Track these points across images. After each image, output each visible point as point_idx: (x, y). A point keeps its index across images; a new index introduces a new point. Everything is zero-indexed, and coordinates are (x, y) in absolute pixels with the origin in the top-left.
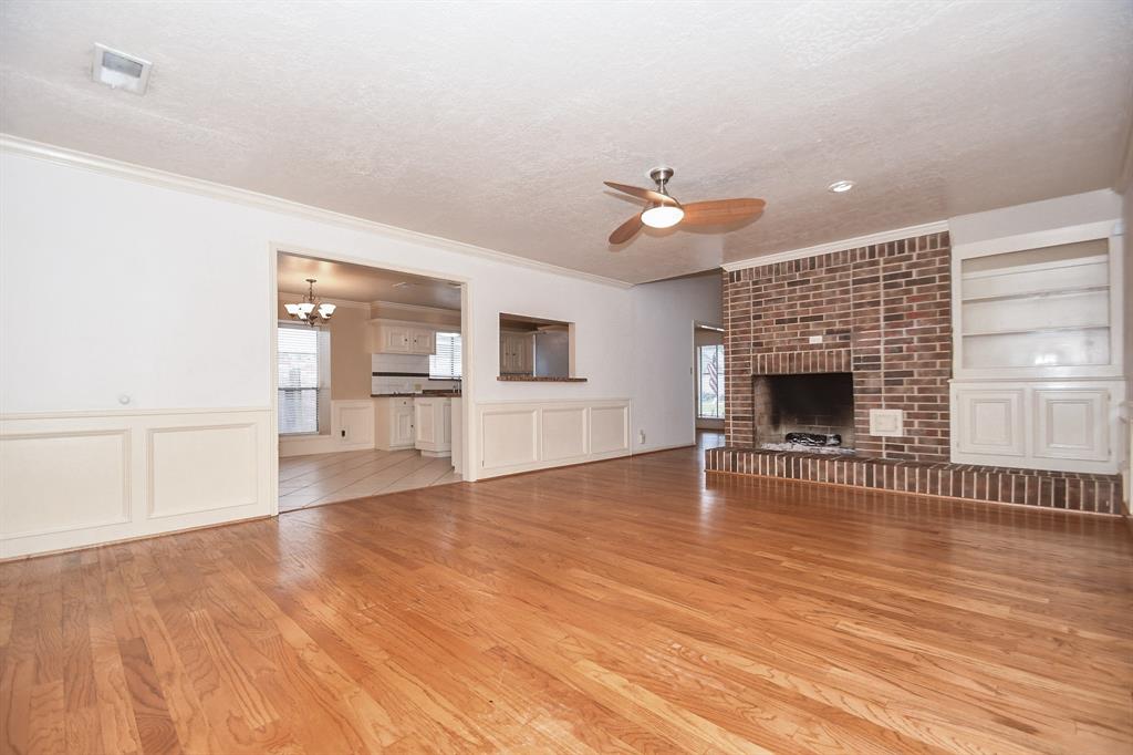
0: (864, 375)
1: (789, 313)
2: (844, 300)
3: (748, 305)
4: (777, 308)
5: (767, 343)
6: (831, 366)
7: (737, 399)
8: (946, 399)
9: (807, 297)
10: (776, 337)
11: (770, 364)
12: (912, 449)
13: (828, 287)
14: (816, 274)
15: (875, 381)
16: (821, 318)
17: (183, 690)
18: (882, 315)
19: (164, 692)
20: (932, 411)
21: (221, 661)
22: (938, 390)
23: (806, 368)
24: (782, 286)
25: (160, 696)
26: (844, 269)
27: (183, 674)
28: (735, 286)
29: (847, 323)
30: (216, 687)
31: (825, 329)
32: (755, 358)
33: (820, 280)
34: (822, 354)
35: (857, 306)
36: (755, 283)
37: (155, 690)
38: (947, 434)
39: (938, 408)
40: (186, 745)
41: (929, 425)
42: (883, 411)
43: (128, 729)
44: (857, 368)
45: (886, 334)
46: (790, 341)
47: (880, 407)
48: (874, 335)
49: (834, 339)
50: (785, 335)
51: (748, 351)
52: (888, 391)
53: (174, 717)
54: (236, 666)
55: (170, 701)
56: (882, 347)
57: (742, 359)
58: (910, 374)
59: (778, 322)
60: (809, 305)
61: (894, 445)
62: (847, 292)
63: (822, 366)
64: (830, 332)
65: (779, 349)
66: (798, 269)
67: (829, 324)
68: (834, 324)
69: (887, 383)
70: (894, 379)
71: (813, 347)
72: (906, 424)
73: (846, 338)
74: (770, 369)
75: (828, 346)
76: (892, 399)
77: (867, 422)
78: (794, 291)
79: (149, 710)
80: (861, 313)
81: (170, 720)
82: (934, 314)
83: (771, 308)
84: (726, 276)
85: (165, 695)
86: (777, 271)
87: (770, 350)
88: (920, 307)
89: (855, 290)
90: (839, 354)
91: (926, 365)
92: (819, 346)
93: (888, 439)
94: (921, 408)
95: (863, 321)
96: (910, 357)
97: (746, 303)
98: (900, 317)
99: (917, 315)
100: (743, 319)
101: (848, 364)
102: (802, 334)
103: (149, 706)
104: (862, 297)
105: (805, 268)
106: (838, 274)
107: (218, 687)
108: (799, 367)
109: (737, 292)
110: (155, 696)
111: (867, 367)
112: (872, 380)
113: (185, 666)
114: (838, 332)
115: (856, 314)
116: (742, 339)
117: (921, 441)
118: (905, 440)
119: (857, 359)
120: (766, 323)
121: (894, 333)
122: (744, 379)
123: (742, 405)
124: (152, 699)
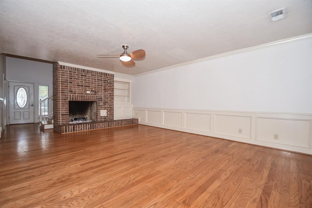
0: (99, 102)
1: (81, 84)
2: (95, 83)
3: (68, 78)
4: (77, 81)
5: (74, 91)
6: (92, 100)
7: (63, 108)
8: (113, 107)
9: (86, 80)
10: (77, 90)
11: (75, 98)
12: (108, 118)
13: (91, 79)
14: (88, 75)
15: (101, 104)
16: (90, 87)
17: (255, 194)
18: (103, 89)
19: (260, 197)
20: (111, 110)
21: (239, 193)
22: (112, 106)
23: (86, 100)
24: (79, 75)
25: (261, 197)
26: (95, 76)
27: (251, 198)
28: (63, 71)
29: (96, 89)
30: (248, 189)
31: (91, 90)
32: (70, 95)
33: (90, 77)
34: (90, 96)
35: (98, 85)
36: (70, 72)
37: (261, 200)
38: (113, 114)
39: (112, 109)
40: (263, 184)
41: (111, 113)
42: (103, 110)
43: (273, 196)
44: (98, 100)
45: (104, 93)
46: (81, 92)
47: (102, 109)
48: (101, 93)
49: (93, 93)
50: (80, 90)
51: (68, 93)
52: (104, 106)
53: (262, 191)
54: (238, 189)
55: (260, 194)
56: (103, 96)
57: (65, 95)
58: (108, 102)
59: (78, 85)
60: (86, 82)
61: (105, 118)
62: (96, 81)
63: (90, 99)
64: (92, 91)
65: (78, 93)
66: (84, 72)
67: (91, 89)
68: (93, 89)
69: (104, 104)
70: (105, 103)
71: (88, 94)
72: (107, 113)
73: (96, 93)
74: (75, 99)
75: (91, 94)
76: (105, 108)
77: (100, 113)
78: (83, 78)
79: (266, 196)
80: (99, 87)
81: (263, 191)
82: (111, 90)
83: (75, 81)
84: (59, 66)
85: (260, 196)
86: (78, 70)
87: (75, 93)
88: (110, 88)
89: (98, 82)
90: (94, 96)
91: (110, 101)
92: (89, 94)
93: (104, 117)
94: (109, 109)
95: (99, 89)
96: (108, 99)
97: (66, 77)
98: (106, 90)
99: (109, 90)
100: (65, 82)
101: (96, 99)
102: (85, 90)
103: (265, 197)
104: (99, 84)
105: (86, 72)
106: (94, 76)
107: (247, 189)
108: (84, 99)
109: (63, 73)
110: (262, 198)
111: (100, 100)
112: (101, 103)
113: (248, 200)
114: (94, 91)
115: (98, 87)
116: (65, 89)
117: (109, 116)
118: (107, 116)
119: (98, 98)
120: (74, 85)
121: (105, 93)
122: (66, 102)
123: (65, 110)
124: (263, 198)
